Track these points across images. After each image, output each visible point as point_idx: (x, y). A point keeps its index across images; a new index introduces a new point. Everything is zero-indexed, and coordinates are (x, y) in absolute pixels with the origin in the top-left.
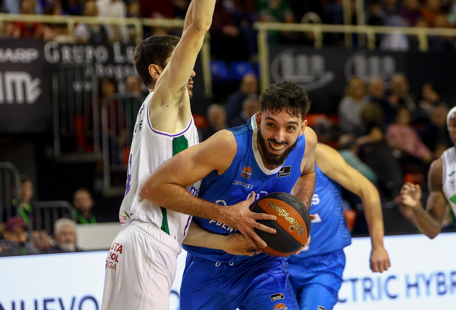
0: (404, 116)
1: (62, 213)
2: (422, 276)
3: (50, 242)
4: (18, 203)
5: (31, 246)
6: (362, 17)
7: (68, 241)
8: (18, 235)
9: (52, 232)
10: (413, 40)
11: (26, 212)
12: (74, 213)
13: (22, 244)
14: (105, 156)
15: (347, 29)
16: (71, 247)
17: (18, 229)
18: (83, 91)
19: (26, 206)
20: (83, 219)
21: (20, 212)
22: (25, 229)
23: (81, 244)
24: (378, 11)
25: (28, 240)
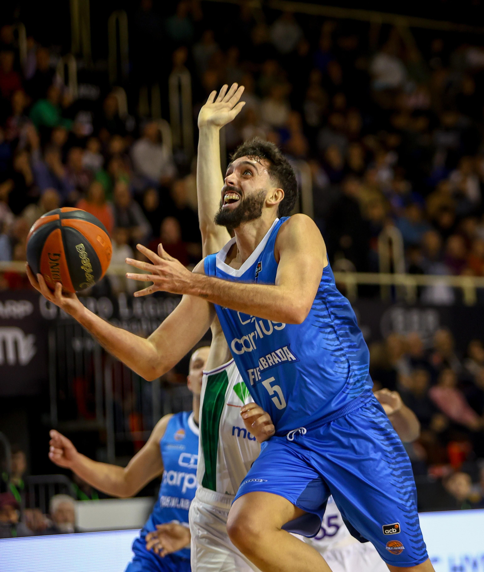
0: (448, 378)
1: (59, 489)
2: (467, 559)
3: (46, 521)
4: (9, 477)
5: (24, 527)
6: (400, 265)
7: (66, 521)
8: (8, 515)
9: (47, 511)
10: (458, 292)
11: (18, 488)
12: (73, 488)
13: (13, 526)
14: (109, 424)
15: (383, 279)
16: (69, 527)
17: (8, 507)
18: (84, 350)
19: (18, 481)
20: (83, 495)
21: (11, 487)
22: (16, 507)
23: (81, 525)
24: (418, 258)
25: (20, 520)
